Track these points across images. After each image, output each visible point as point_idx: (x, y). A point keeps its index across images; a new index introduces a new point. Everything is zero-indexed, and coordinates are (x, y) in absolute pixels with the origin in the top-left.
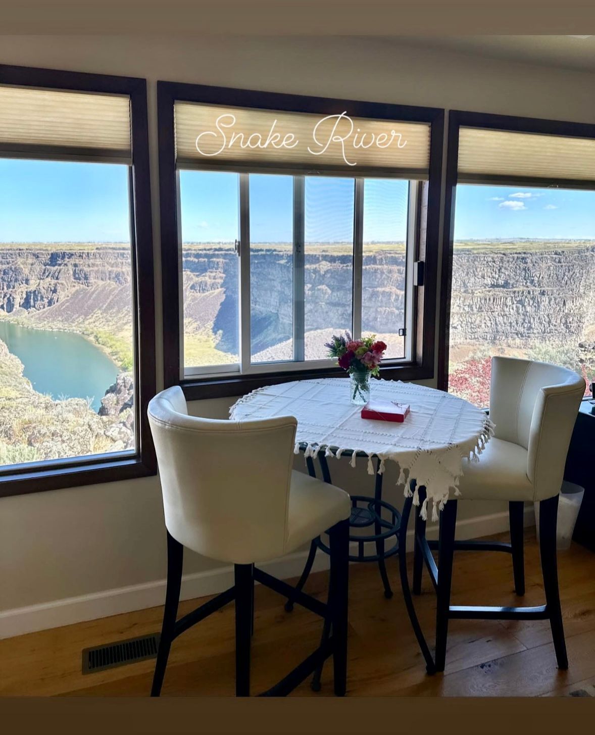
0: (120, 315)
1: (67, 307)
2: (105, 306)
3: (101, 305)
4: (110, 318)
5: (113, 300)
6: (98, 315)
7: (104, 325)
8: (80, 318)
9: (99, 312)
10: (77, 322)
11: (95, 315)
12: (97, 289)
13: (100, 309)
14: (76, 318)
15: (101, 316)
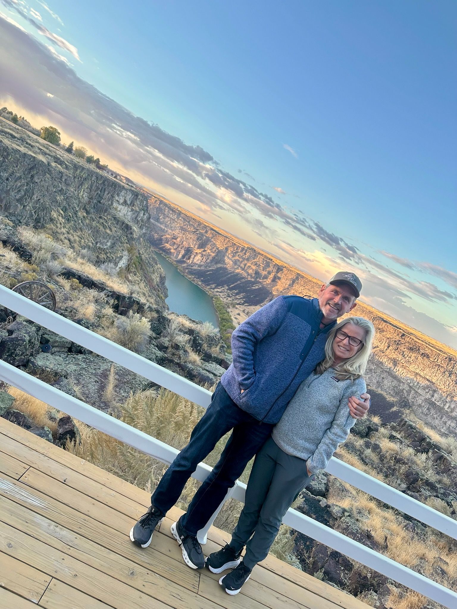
0: (237, 297)
1: (210, 273)
2: (232, 285)
3: (229, 284)
4: (231, 295)
5: (237, 284)
6: (225, 289)
7: (225, 298)
8: (214, 285)
9: (227, 287)
10: (211, 286)
11: (223, 288)
13: (227, 286)
14: (211, 284)
15: (226, 291)
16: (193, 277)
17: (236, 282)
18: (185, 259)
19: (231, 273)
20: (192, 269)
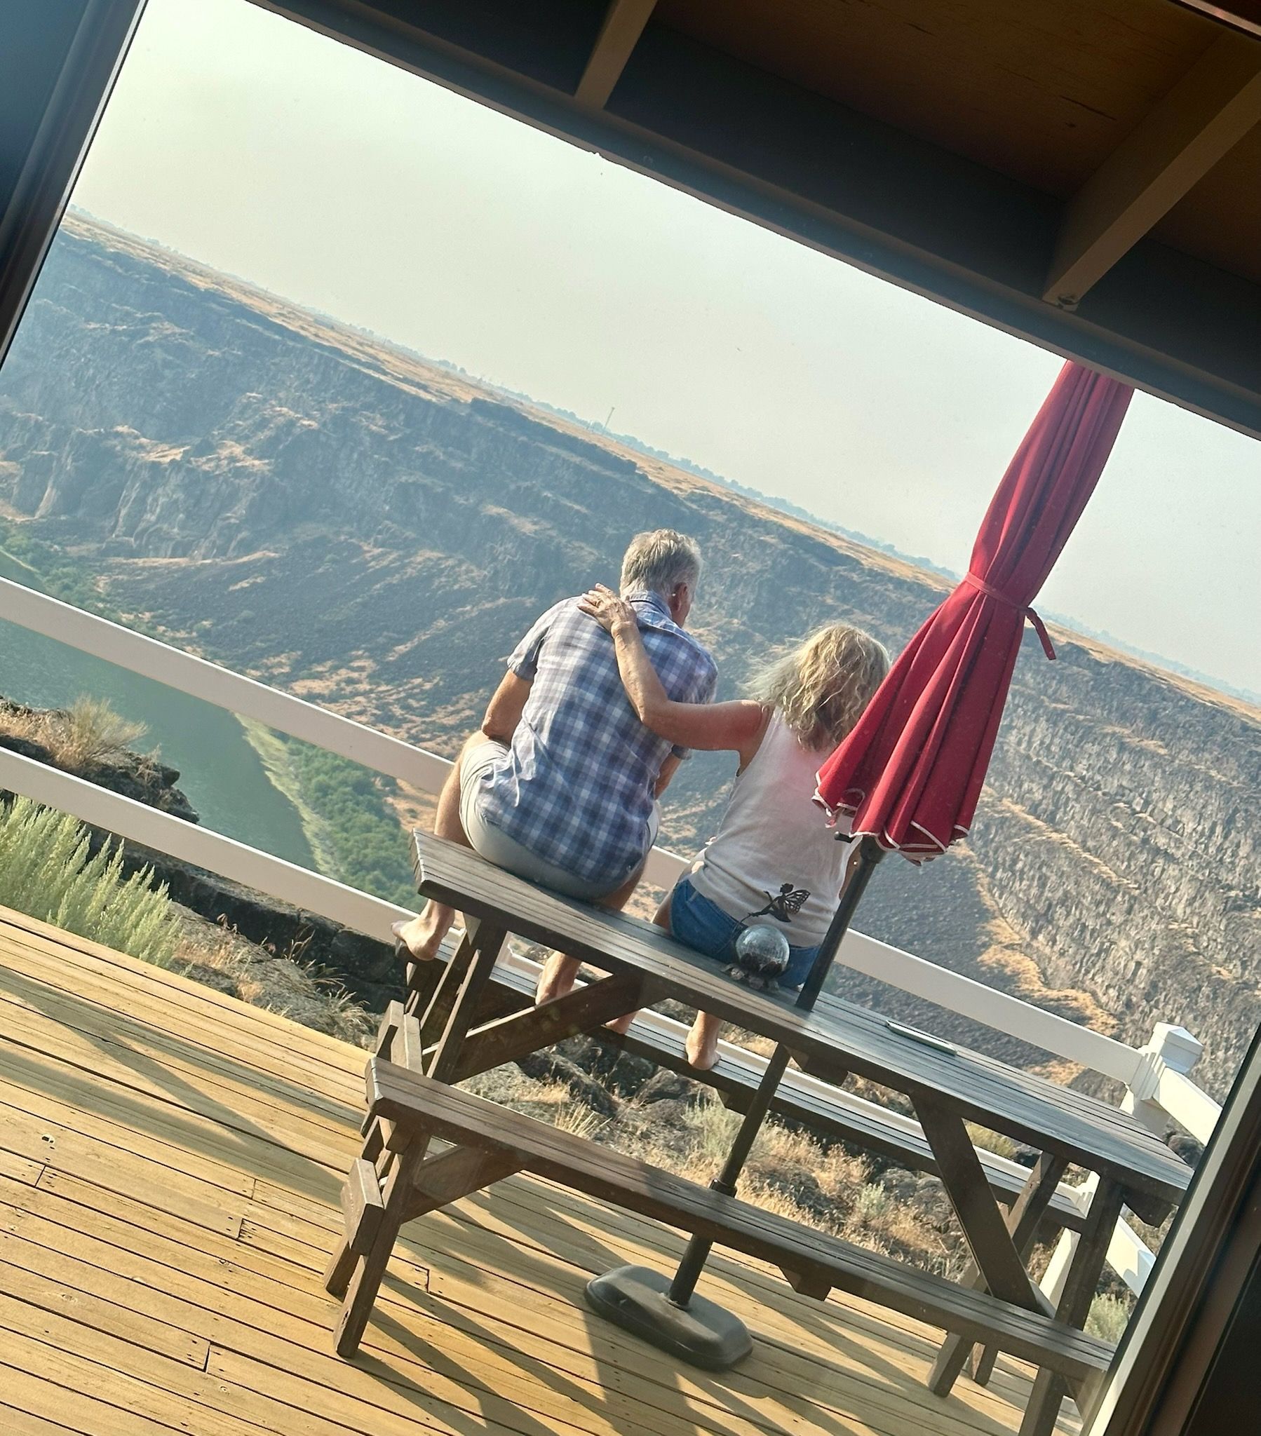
1: (253, 588)
2: (401, 648)
3: (383, 640)
4: (397, 711)
5: (434, 638)
6: (355, 675)
8: (283, 658)
9: (367, 663)
10: (268, 668)
11: (344, 673)
12: (397, 570)
13: (373, 654)
14: (264, 653)
15: (365, 686)
16: (148, 615)
17: (424, 626)
18: (80, 513)
19: (387, 571)
20: (134, 571)
